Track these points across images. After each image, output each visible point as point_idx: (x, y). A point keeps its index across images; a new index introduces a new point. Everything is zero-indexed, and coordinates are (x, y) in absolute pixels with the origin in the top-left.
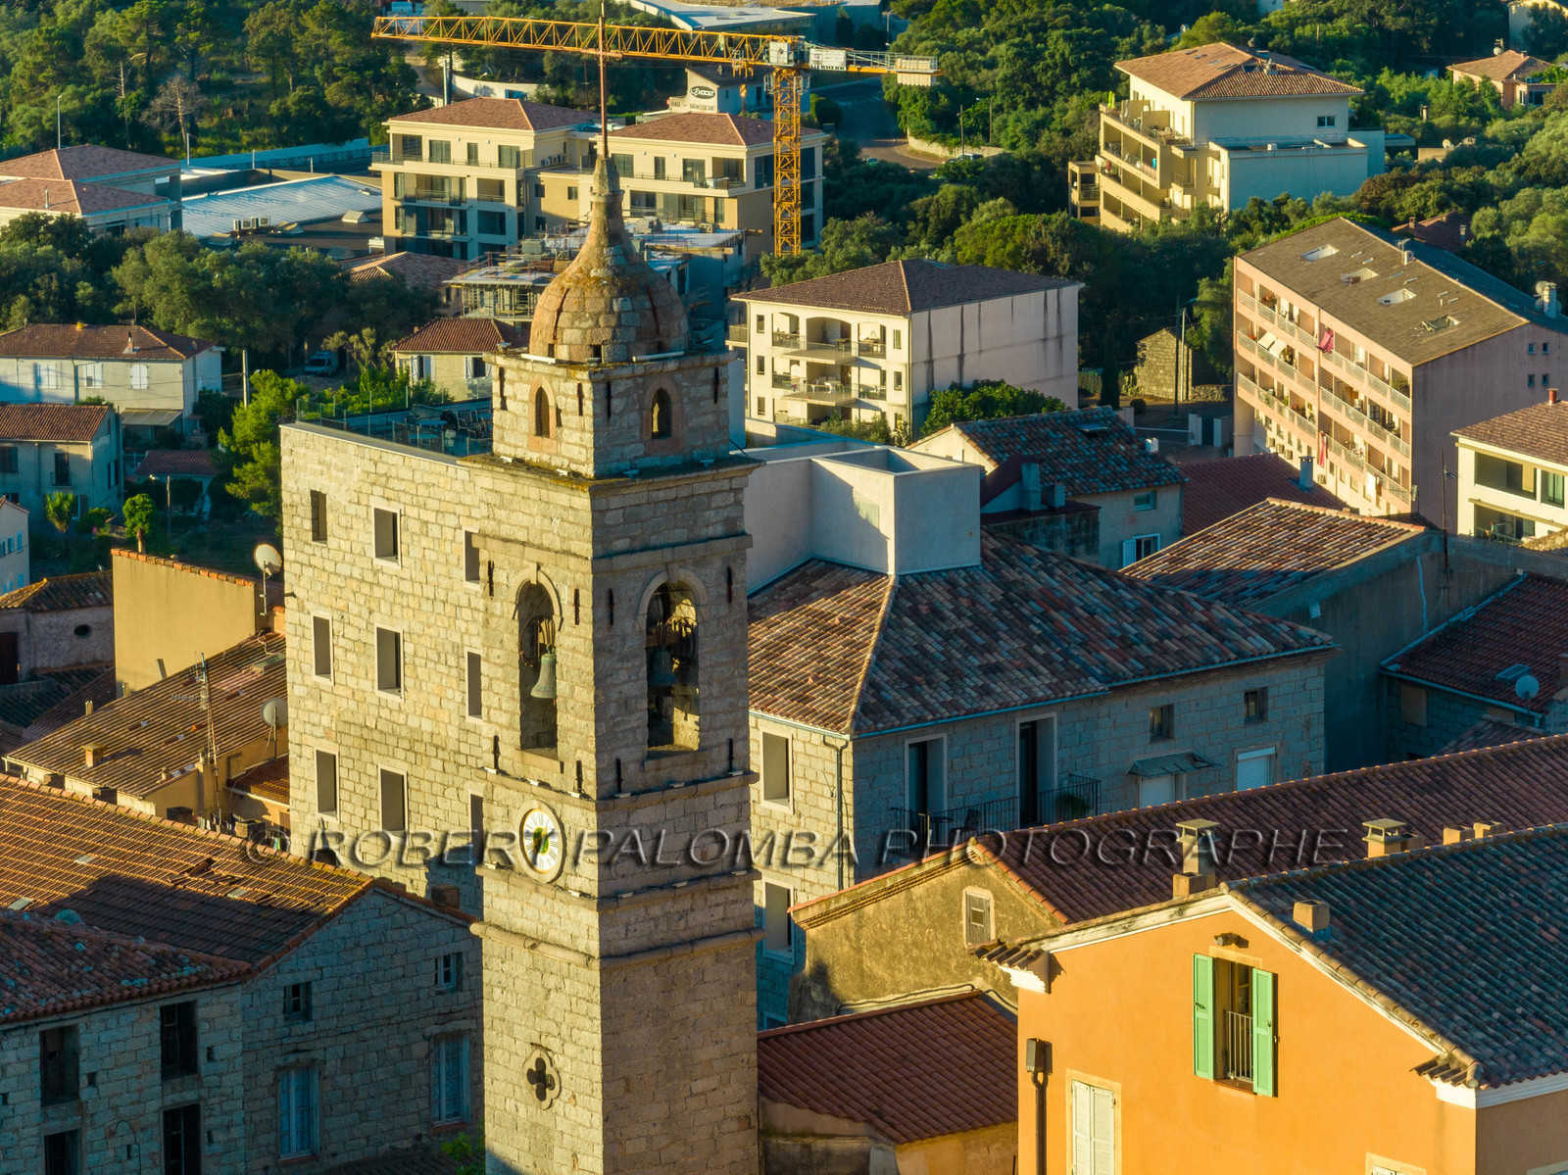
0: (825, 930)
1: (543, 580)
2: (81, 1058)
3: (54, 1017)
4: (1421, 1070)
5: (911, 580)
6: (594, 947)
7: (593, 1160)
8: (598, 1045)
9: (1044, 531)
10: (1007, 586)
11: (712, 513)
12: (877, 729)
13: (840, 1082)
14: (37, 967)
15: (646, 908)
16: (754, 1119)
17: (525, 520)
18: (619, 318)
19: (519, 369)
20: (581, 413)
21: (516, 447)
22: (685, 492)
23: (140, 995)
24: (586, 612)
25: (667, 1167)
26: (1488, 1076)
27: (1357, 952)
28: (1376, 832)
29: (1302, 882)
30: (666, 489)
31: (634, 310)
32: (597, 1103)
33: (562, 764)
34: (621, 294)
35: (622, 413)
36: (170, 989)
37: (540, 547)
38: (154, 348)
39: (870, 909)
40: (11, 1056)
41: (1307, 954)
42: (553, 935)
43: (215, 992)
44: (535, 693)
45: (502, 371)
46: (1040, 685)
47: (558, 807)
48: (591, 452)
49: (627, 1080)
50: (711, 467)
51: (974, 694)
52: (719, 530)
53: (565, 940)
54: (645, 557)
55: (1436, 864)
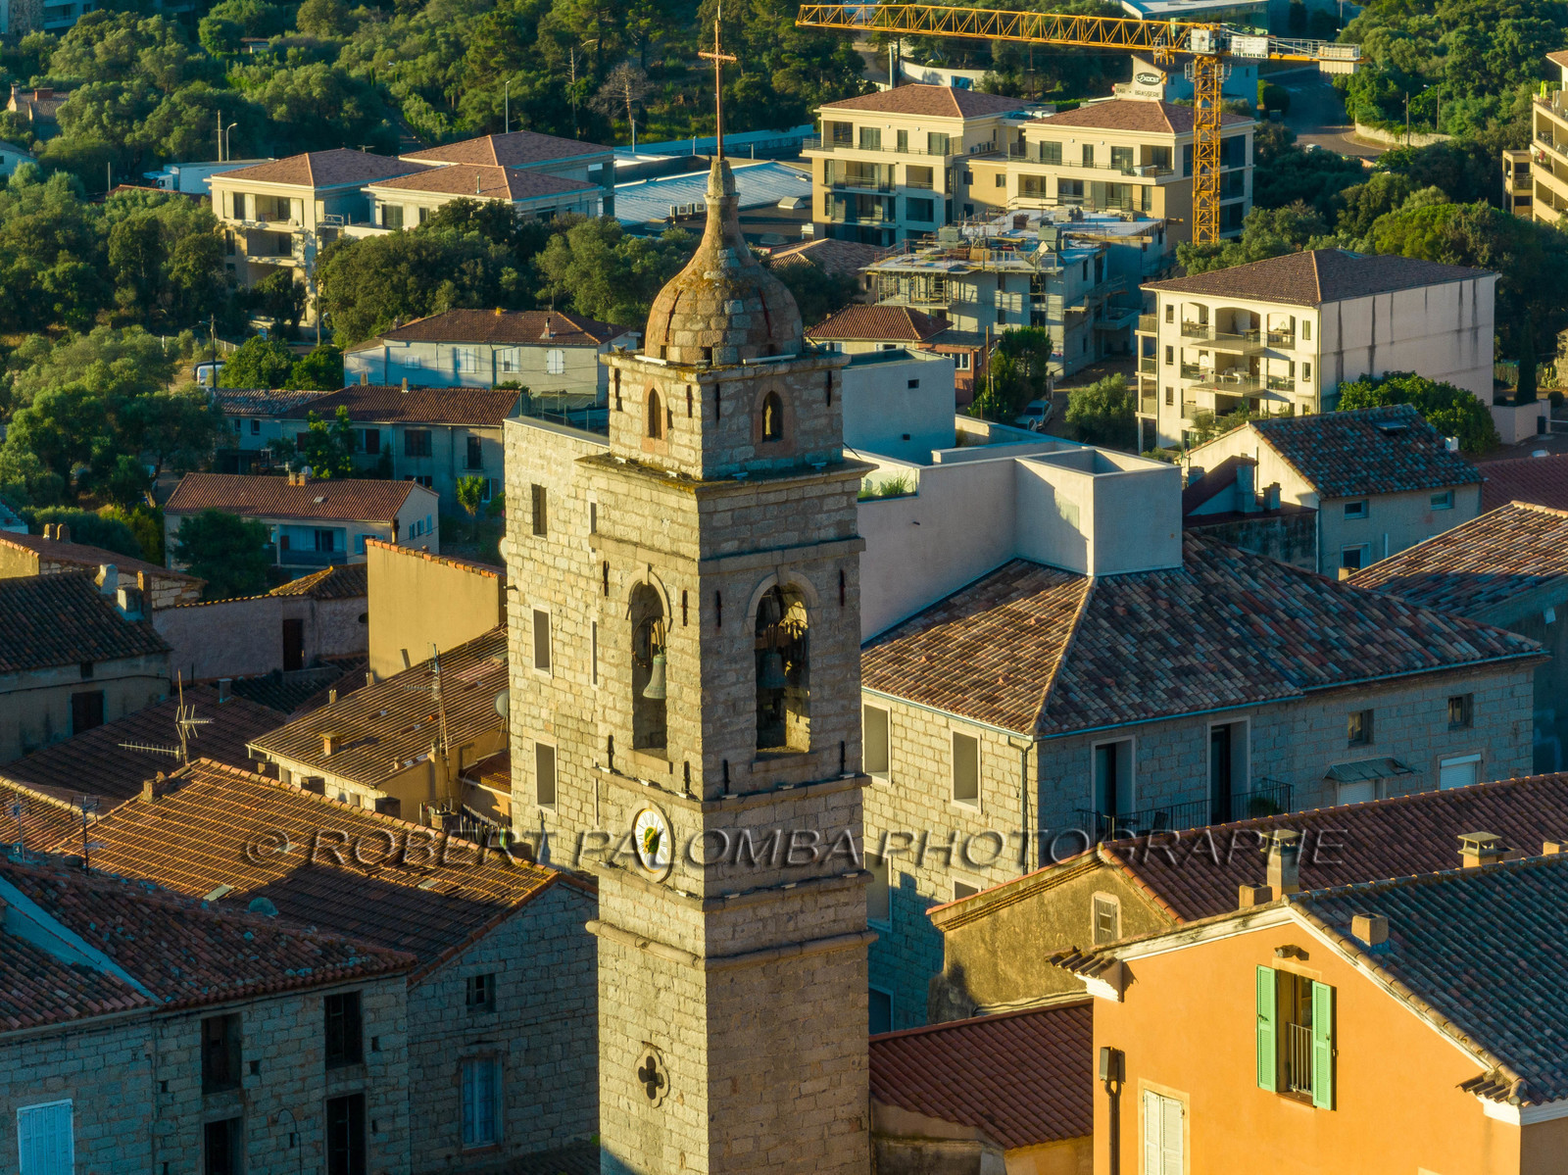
0: (962, 932)
1: (654, 582)
2: (244, 1046)
3: (217, 1006)
4: (1466, 1086)
5: (1110, 582)
6: (701, 947)
7: (700, 1161)
8: (704, 1045)
9: (1259, 534)
10: (1207, 588)
11: (824, 516)
12: (1061, 731)
13: (955, 1086)
14: (204, 955)
15: (754, 909)
16: (865, 1121)
17: (638, 521)
18: (730, 320)
19: (633, 370)
20: (690, 415)
21: (631, 448)
22: (795, 495)
23: (304, 984)
24: (694, 614)
25: (775, 1168)
26: (1531, 1094)
27: (1415, 967)
28: (1472, 845)
29: (1367, 895)
30: (776, 492)
31: (745, 313)
32: (703, 1102)
33: (671, 765)
34: (732, 297)
35: (732, 415)
36: (334, 979)
37: (651, 548)
38: (571, 333)
39: (1004, 913)
40: (172, 1044)
41: (1363, 967)
42: (663, 934)
43: (381, 983)
44: (646, 694)
45: (617, 372)
46: (1232, 690)
47: (668, 807)
48: (700, 454)
49: (734, 1080)
50: (823, 470)
51: (1164, 696)
52: (831, 533)
53: (674, 940)
54: (754, 560)
55: (1508, 879)
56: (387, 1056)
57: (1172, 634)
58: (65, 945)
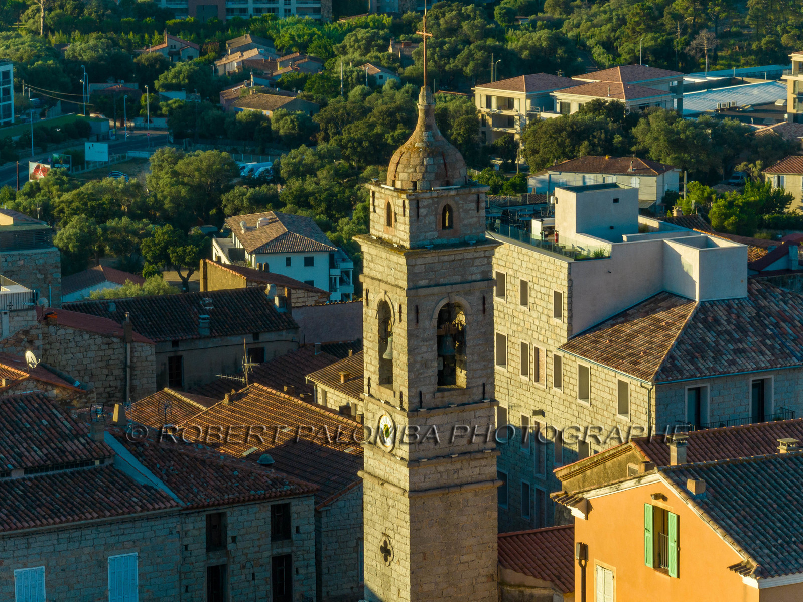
1: (388, 300)
2: (228, 528)
3: (214, 508)
5: (707, 304)
6: (407, 486)
7: (406, 594)
8: (408, 536)
10: (759, 308)
11: (475, 268)
12: (668, 380)
13: (543, 560)
14: (212, 483)
15: (436, 467)
16: (495, 576)
17: (381, 268)
18: (426, 168)
19: (381, 193)
20: (404, 216)
21: (379, 231)
22: (458, 257)
23: (259, 499)
24: (404, 316)
25: (446, 599)
26: (761, 574)
27: (717, 506)
28: (783, 444)
30: (448, 255)
31: (434, 164)
32: (408, 565)
33: (395, 393)
34: (428, 156)
35: (425, 216)
36: (275, 496)
37: (386, 283)
38: (644, 169)
42: (391, 479)
43: (301, 499)
44: (385, 357)
45: (374, 193)
46: (763, 362)
47: (393, 414)
48: (408, 235)
49: (424, 554)
50: (474, 245)
52: (478, 277)
53: (396, 482)
54: (436, 290)
56: (304, 536)
57: (736, 332)
58: (141, 474)
